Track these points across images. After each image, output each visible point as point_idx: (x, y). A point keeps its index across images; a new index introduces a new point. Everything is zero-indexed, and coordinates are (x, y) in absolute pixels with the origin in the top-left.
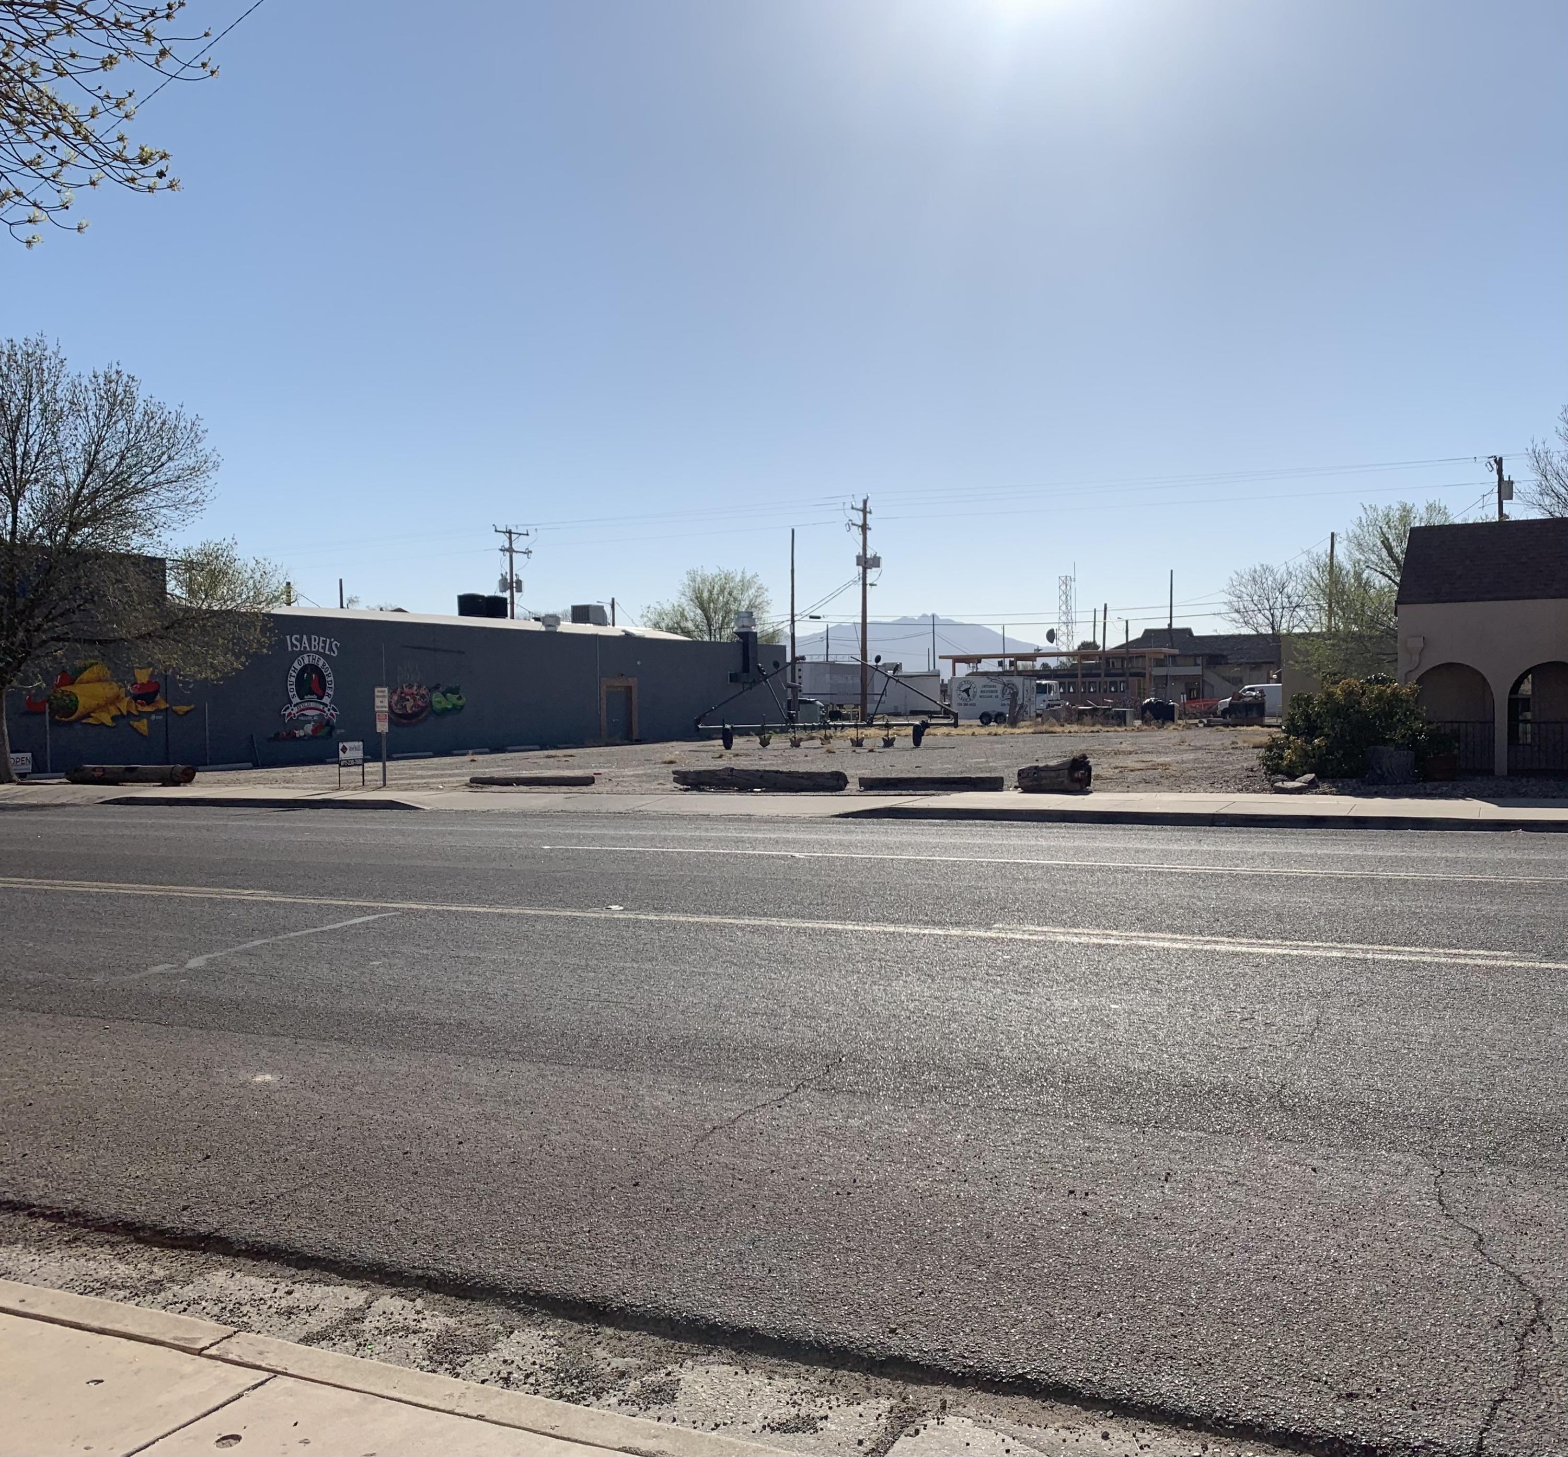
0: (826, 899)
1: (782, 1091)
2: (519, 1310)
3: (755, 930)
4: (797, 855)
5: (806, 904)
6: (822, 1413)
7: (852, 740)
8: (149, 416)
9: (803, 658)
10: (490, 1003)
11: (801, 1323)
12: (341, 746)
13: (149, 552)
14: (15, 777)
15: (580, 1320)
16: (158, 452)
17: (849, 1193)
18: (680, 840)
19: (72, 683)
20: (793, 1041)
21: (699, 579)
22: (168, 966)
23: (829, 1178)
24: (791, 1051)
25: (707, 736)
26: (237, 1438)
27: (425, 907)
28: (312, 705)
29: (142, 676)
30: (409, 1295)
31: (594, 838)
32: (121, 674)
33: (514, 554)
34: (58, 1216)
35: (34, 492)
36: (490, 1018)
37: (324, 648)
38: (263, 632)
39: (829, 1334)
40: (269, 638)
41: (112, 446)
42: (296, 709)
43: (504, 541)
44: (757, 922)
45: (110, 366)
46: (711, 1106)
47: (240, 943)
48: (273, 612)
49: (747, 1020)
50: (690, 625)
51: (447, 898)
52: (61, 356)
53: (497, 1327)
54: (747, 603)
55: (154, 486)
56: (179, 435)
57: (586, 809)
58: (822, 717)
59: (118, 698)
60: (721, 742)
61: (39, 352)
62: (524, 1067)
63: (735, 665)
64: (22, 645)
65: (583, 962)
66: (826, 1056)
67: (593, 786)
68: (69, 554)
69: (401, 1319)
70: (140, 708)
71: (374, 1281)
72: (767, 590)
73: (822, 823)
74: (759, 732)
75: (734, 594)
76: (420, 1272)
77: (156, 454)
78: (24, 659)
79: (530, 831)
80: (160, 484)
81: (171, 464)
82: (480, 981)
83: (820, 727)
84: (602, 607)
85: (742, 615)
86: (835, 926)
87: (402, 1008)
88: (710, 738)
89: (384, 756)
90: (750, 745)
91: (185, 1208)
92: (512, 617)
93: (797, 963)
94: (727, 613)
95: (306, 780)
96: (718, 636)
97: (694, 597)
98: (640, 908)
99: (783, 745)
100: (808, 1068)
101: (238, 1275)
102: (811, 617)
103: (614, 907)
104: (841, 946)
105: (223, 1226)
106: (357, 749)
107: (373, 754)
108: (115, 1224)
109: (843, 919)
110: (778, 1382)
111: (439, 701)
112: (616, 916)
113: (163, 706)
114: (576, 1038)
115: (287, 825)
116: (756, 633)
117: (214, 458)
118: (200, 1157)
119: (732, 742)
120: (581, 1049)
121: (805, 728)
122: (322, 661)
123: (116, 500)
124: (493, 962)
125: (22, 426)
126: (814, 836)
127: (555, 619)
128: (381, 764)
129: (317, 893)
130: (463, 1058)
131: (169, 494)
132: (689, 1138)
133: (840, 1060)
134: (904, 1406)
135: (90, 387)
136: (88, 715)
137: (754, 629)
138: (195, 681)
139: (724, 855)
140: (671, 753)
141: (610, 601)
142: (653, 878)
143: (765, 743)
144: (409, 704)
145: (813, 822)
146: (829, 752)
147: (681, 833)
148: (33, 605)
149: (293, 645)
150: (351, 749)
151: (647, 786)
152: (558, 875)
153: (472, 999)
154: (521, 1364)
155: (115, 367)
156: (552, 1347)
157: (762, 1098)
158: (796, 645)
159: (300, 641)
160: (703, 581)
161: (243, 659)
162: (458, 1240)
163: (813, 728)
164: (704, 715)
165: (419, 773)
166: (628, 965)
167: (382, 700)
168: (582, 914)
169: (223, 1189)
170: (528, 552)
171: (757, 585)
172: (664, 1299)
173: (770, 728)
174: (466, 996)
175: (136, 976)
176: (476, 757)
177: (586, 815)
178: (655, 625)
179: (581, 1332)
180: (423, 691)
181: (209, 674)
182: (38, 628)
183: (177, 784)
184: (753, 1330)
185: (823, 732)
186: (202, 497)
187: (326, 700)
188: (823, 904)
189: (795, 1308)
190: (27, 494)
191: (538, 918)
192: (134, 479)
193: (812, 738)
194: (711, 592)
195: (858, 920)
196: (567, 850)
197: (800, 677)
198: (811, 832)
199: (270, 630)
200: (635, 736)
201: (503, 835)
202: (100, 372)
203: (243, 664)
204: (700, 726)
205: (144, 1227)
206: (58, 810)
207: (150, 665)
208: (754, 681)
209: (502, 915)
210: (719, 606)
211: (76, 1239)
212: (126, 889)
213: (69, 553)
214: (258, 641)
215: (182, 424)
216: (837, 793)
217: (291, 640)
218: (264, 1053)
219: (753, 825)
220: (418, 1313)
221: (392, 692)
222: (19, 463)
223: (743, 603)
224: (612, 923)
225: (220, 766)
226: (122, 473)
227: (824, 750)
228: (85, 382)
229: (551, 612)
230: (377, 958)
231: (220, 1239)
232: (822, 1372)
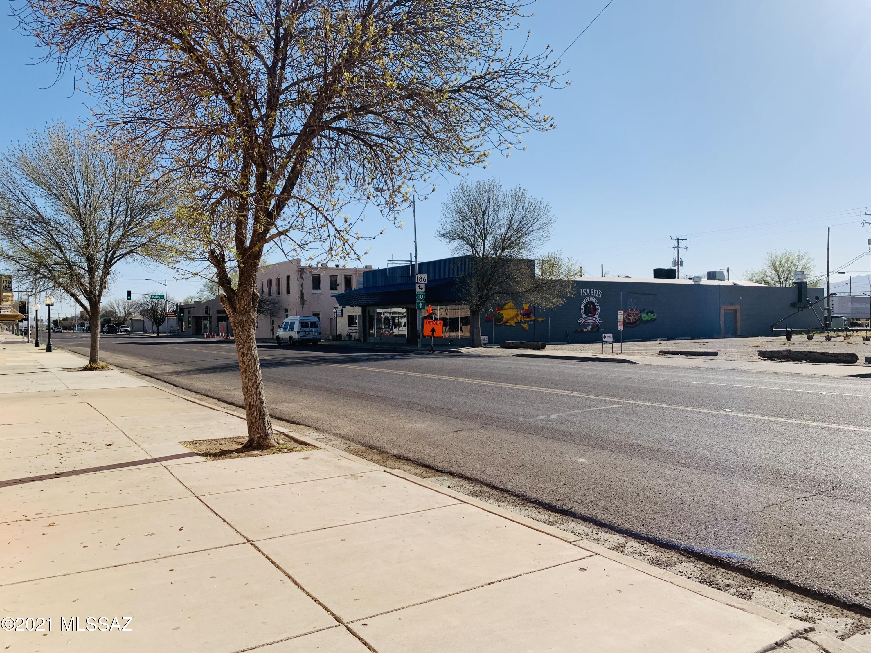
0: (839, 415)
1: (808, 494)
2: (685, 556)
3: (797, 425)
4: (824, 393)
5: (827, 416)
6: (819, 617)
7: (863, 337)
8: (530, 204)
9: (835, 294)
10: (671, 443)
11: (811, 583)
12: (603, 335)
13: (530, 258)
14: (483, 345)
15: (711, 564)
16: (533, 218)
17: (840, 539)
18: (761, 383)
19: (501, 309)
20: (815, 474)
21: (774, 256)
22: (544, 417)
23: (830, 532)
24: (814, 479)
25: (778, 334)
26: (585, 570)
27: (641, 403)
28: (591, 318)
29: (526, 307)
30: (642, 543)
31: (717, 380)
32: (518, 305)
33: (680, 249)
34: (517, 496)
35: (490, 238)
36: (671, 449)
37: (596, 294)
38: (572, 289)
39: (824, 589)
40: (574, 291)
41: (517, 218)
42: (584, 320)
43: (675, 243)
44: (799, 422)
45: (517, 186)
46: (772, 496)
47: (569, 411)
48: (576, 280)
49: (792, 463)
50: (769, 279)
51: (651, 401)
52: (500, 184)
53: (676, 559)
54: (801, 267)
55: (532, 232)
56: (541, 210)
57: (714, 367)
58: (845, 325)
59: (516, 316)
60: (785, 337)
61: (493, 184)
62: (686, 469)
63: (794, 298)
64: (486, 295)
65: (712, 432)
66: (833, 483)
67: (717, 356)
68: (502, 261)
69: (639, 550)
70: (525, 319)
71: (628, 535)
72: (813, 260)
73: (841, 379)
74: (807, 333)
75: (794, 262)
76: (645, 535)
77: (532, 219)
78: (486, 301)
79: (687, 375)
80: (533, 230)
81: (538, 222)
82: (666, 434)
83: (843, 331)
84: (723, 272)
85: (798, 273)
86: (843, 427)
87: (634, 441)
88: (779, 335)
89: (622, 340)
90: (801, 339)
91: (559, 500)
92: (678, 278)
93: (820, 442)
94: (790, 272)
95: (589, 350)
96: (784, 284)
97: (771, 265)
98: (739, 411)
99: (821, 340)
100: (822, 487)
101: (579, 525)
102: (839, 273)
103: (727, 410)
104: (846, 436)
105: (572, 508)
106: (610, 337)
107: (617, 339)
108: (536, 501)
109: (848, 424)
110: (798, 603)
111: (645, 317)
112: (728, 414)
113: (533, 318)
114: (709, 462)
115: (582, 367)
116: (806, 282)
117: (554, 218)
118: (562, 484)
119: (791, 337)
120: (711, 466)
121: (834, 331)
122: (595, 300)
123: (518, 238)
124: (672, 427)
125: (487, 213)
126: (835, 385)
127: (699, 278)
128: (620, 344)
129: (597, 394)
130: (660, 463)
131: (537, 234)
132: (760, 507)
133: (840, 485)
134: (859, 623)
135: (510, 195)
136: (507, 322)
137: (805, 280)
138: (546, 309)
139: (784, 391)
140: (758, 342)
141: (727, 269)
142: (746, 399)
143: (810, 338)
144: (632, 318)
145: (836, 378)
146: (849, 343)
147: (762, 380)
148: (489, 280)
149: (583, 293)
150: (608, 337)
151: (744, 357)
152: (700, 394)
153: (663, 441)
154: (686, 574)
155: (518, 186)
156: (698, 570)
157: (797, 496)
158: (830, 287)
159: (586, 291)
160: (776, 257)
161: (564, 299)
162: (660, 527)
163: (839, 331)
164: (775, 324)
165: (636, 348)
166: (733, 434)
167: (621, 316)
168: (711, 412)
169: (571, 496)
170: (686, 248)
171: (807, 257)
172: (746, 562)
173: (814, 331)
174: (661, 440)
175: (533, 419)
176: (661, 342)
177: (713, 369)
178: (750, 279)
179: (711, 568)
180: (637, 312)
181: (550, 306)
182: (491, 289)
183: (539, 349)
184: (788, 581)
185: (845, 333)
186: (549, 235)
187: (596, 316)
188: (837, 417)
189: (808, 577)
190: (488, 238)
191: (691, 412)
192: (525, 229)
193: (839, 336)
194: (780, 262)
195: (857, 425)
196: (704, 384)
197: (832, 304)
198: (834, 383)
199: (575, 287)
200: (739, 334)
201: (674, 376)
202: (513, 189)
203: (564, 301)
204: (773, 329)
205: (546, 504)
206: (498, 358)
207: (529, 302)
208: (805, 307)
209: (675, 409)
210: (785, 269)
211: (524, 504)
212: (526, 388)
213: (502, 259)
214: (570, 292)
215: (542, 206)
216: (852, 364)
217: (583, 291)
218: (581, 452)
219: (801, 378)
220: (645, 549)
221: (625, 313)
222: (485, 227)
223: (799, 267)
224: (726, 417)
225: (555, 343)
226: (520, 227)
227: (846, 342)
228: (508, 193)
229: (697, 275)
230: (623, 421)
231: (571, 512)
232: (820, 603)
